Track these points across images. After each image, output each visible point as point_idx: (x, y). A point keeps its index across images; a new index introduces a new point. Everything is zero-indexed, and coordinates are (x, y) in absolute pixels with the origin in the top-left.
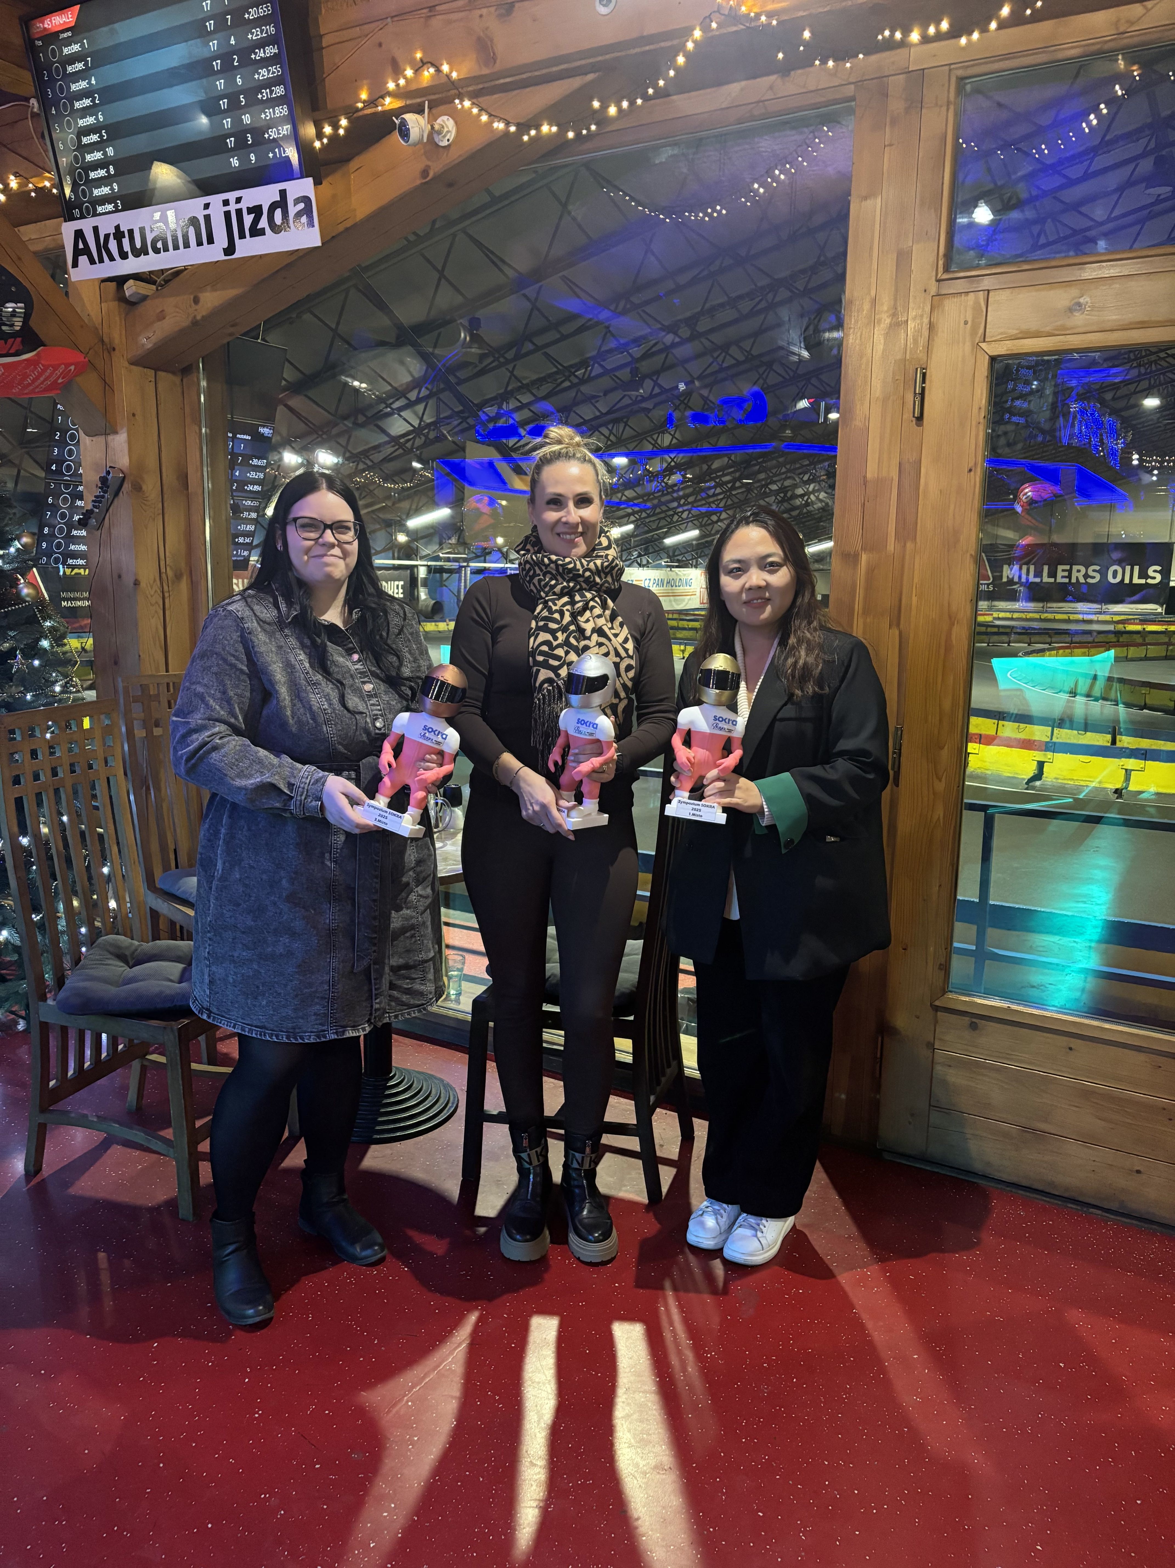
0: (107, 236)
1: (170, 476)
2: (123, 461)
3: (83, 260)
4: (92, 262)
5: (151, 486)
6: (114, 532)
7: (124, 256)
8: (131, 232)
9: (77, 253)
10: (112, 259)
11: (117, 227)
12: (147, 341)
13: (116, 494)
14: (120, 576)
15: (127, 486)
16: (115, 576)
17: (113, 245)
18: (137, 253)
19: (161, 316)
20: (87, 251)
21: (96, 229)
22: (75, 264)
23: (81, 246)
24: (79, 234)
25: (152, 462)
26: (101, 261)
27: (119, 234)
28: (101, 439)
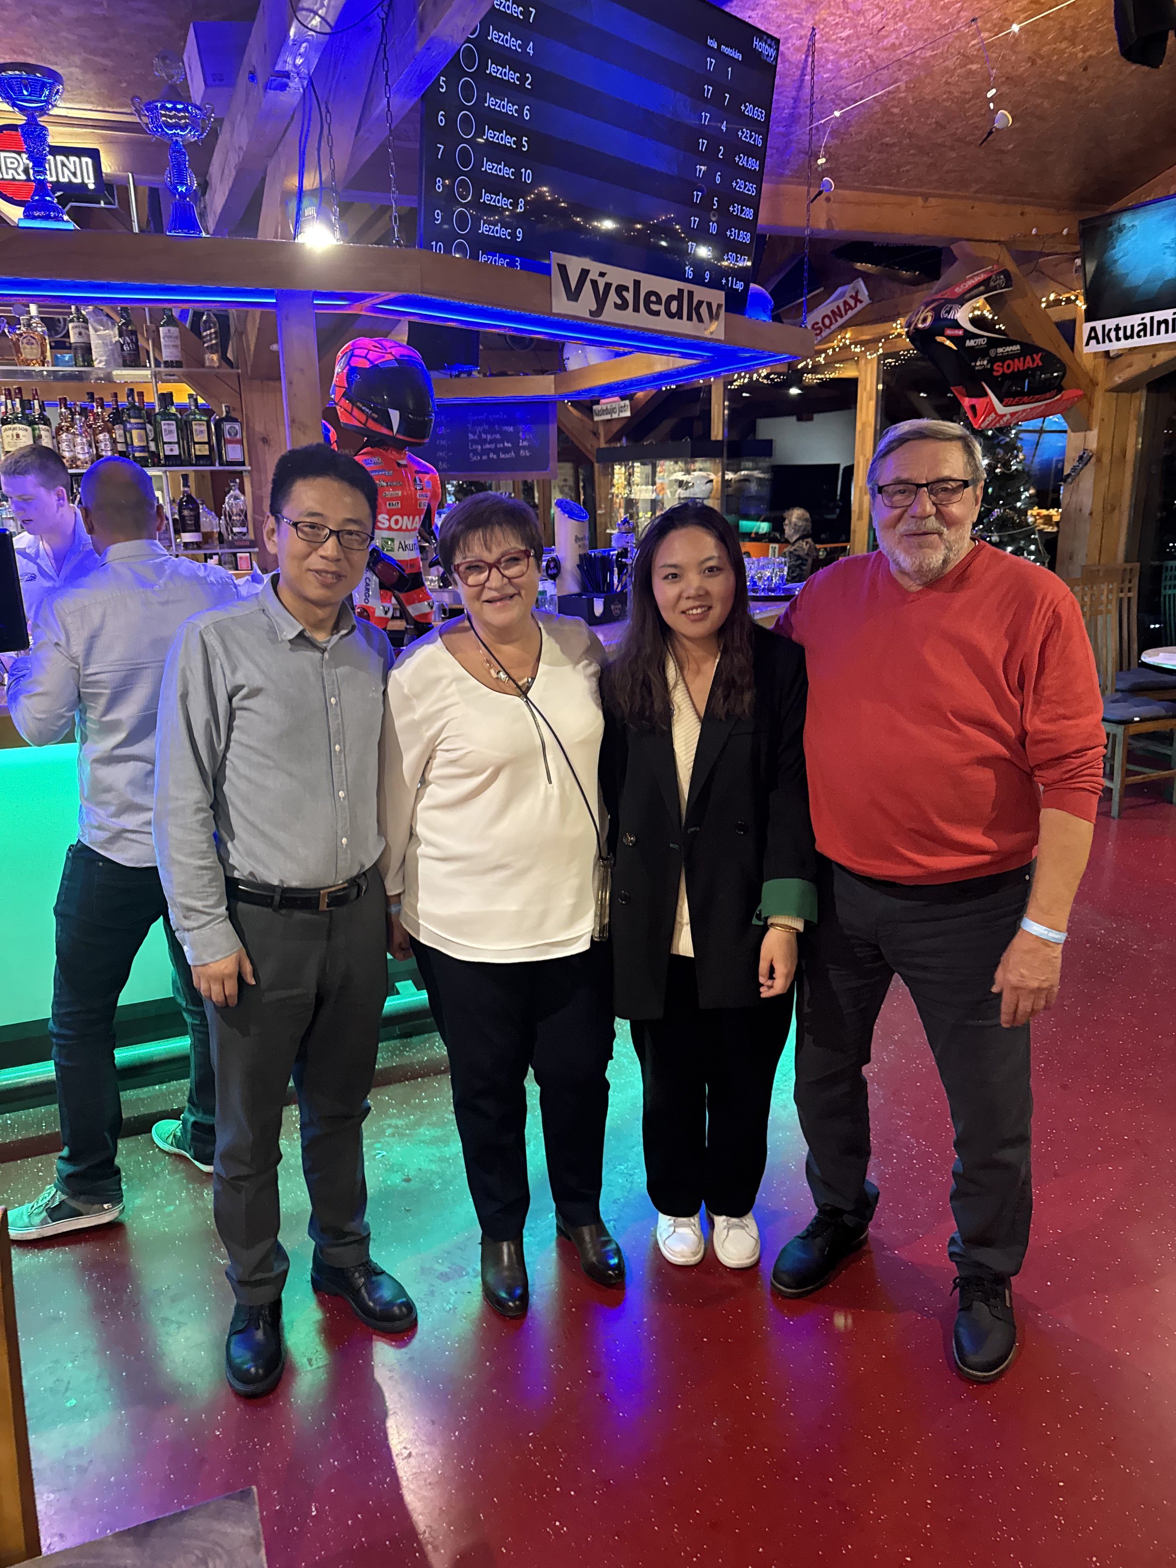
0: (1110, 330)
1: (1117, 451)
2: (1093, 445)
3: (1093, 342)
4: (1098, 343)
5: (1106, 459)
6: (1081, 485)
7: (1118, 339)
8: (1125, 328)
9: (1090, 338)
10: (1110, 341)
11: (1117, 325)
12: (1118, 380)
13: (1086, 464)
14: (1080, 510)
15: (1093, 460)
16: (1078, 508)
17: (1113, 335)
18: (1126, 338)
19: (1130, 366)
20: (1096, 337)
21: (1104, 327)
22: (1087, 344)
23: (1093, 335)
24: (1093, 329)
25: (1109, 445)
26: (1104, 342)
27: (1117, 329)
28: (1081, 434)
